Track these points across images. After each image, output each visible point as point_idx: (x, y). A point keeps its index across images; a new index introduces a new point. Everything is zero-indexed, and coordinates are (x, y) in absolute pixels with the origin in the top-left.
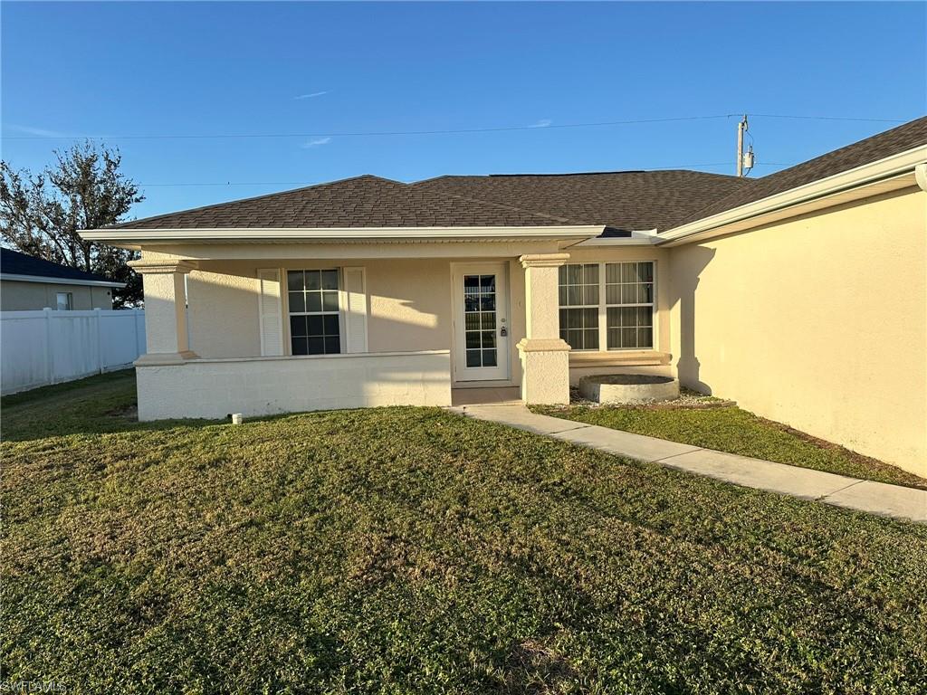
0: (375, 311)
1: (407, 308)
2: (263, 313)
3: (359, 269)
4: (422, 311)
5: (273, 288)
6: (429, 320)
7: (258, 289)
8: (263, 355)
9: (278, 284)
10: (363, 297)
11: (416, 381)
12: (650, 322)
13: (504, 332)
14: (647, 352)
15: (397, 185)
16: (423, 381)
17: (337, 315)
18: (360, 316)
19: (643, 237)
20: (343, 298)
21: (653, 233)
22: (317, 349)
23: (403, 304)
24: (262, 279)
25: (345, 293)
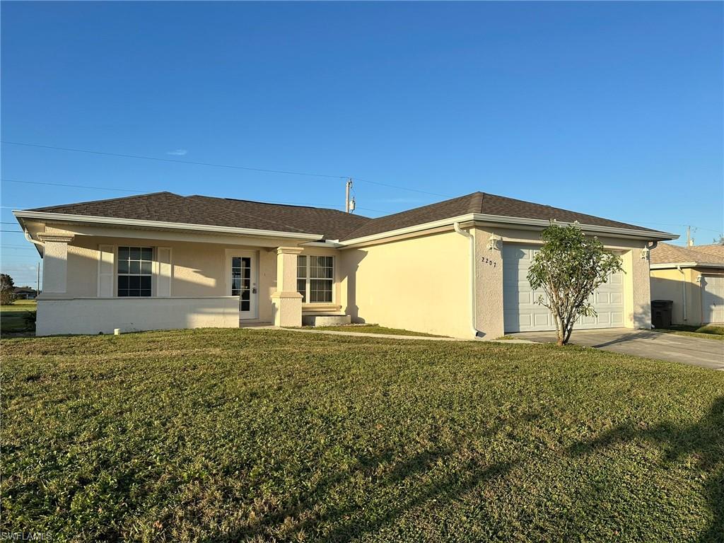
0: (176, 275)
1: (198, 274)
2: (101, 273)
3: (168, 248)
4: (207, 276)
5: (109, 257)
6: (211, 282)
7: (99, 258)
8: (98, 296)
9: (112, 255)
10: (169, 266)
11: (219, 313)
12: (331, 289)
13: (254, 291)
14: (328, 304)
15: (178, 197)
16: (224, 314)
17: (150, 277)
18: (167, 278)
19: (330, 243)
20: (155, 267)
21: (337, 241)
22: (134, 294)
23: (195, 272)
24: (101, 251)
25: (158, 263)
